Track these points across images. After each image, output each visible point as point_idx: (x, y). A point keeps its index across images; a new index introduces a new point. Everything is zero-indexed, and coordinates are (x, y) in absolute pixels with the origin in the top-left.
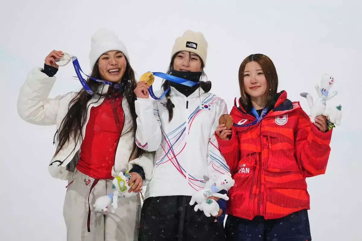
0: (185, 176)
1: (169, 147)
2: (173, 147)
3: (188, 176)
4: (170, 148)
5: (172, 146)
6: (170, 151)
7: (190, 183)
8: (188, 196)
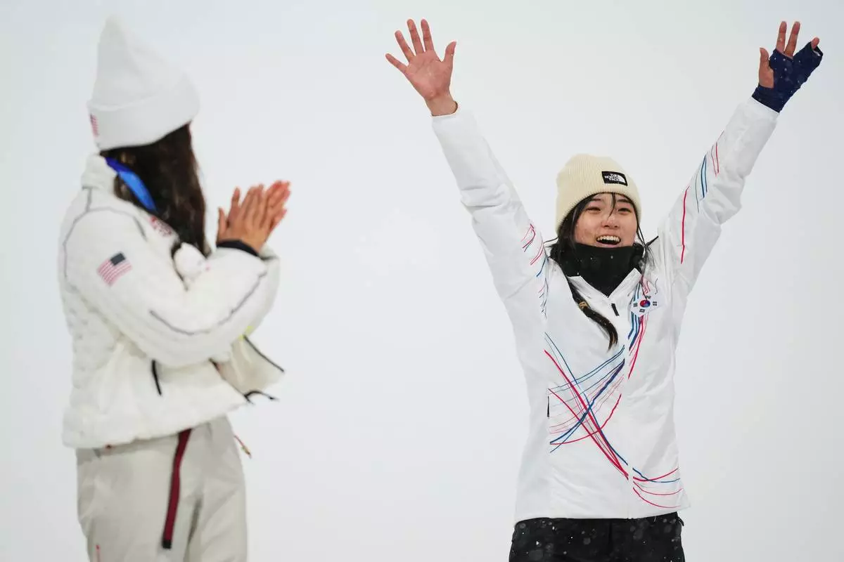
0: (626, 475)
1: (583, 407)
2: (592, 408)
3: (632, 474)
4: (588, 410)
5: (590, 406)
6: (587, 416)
7: (637, 488)
8: (632, 519)
